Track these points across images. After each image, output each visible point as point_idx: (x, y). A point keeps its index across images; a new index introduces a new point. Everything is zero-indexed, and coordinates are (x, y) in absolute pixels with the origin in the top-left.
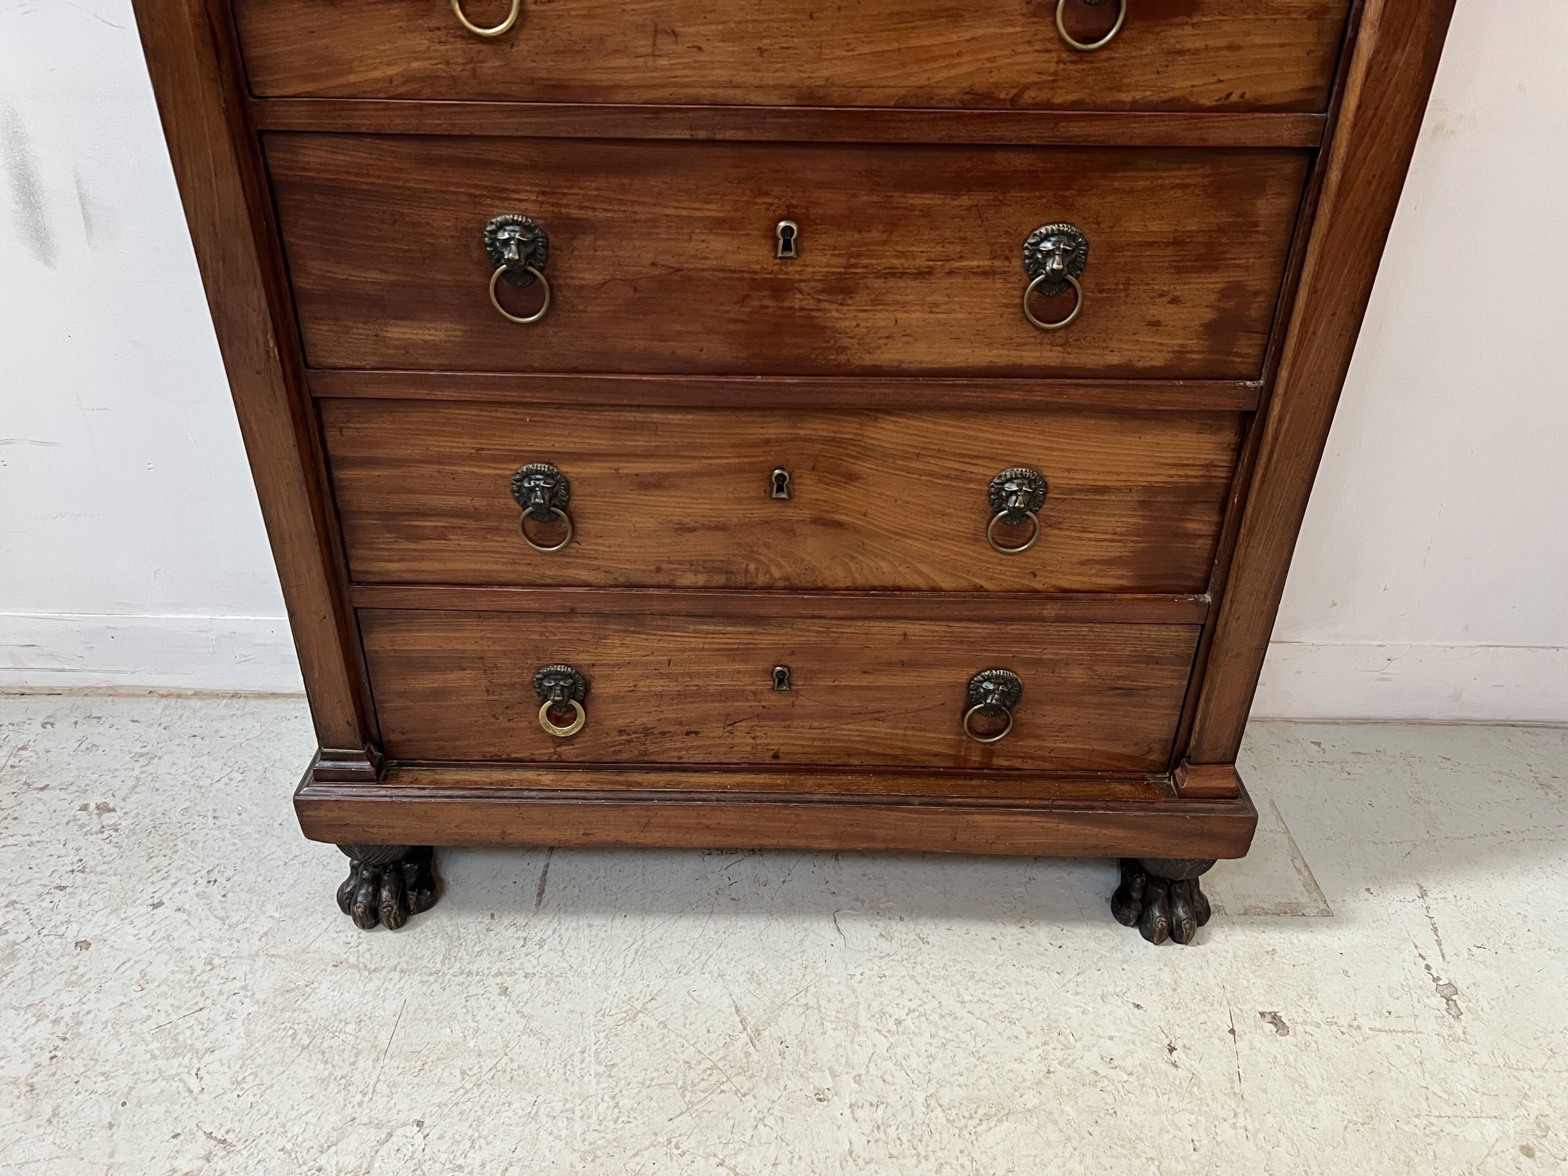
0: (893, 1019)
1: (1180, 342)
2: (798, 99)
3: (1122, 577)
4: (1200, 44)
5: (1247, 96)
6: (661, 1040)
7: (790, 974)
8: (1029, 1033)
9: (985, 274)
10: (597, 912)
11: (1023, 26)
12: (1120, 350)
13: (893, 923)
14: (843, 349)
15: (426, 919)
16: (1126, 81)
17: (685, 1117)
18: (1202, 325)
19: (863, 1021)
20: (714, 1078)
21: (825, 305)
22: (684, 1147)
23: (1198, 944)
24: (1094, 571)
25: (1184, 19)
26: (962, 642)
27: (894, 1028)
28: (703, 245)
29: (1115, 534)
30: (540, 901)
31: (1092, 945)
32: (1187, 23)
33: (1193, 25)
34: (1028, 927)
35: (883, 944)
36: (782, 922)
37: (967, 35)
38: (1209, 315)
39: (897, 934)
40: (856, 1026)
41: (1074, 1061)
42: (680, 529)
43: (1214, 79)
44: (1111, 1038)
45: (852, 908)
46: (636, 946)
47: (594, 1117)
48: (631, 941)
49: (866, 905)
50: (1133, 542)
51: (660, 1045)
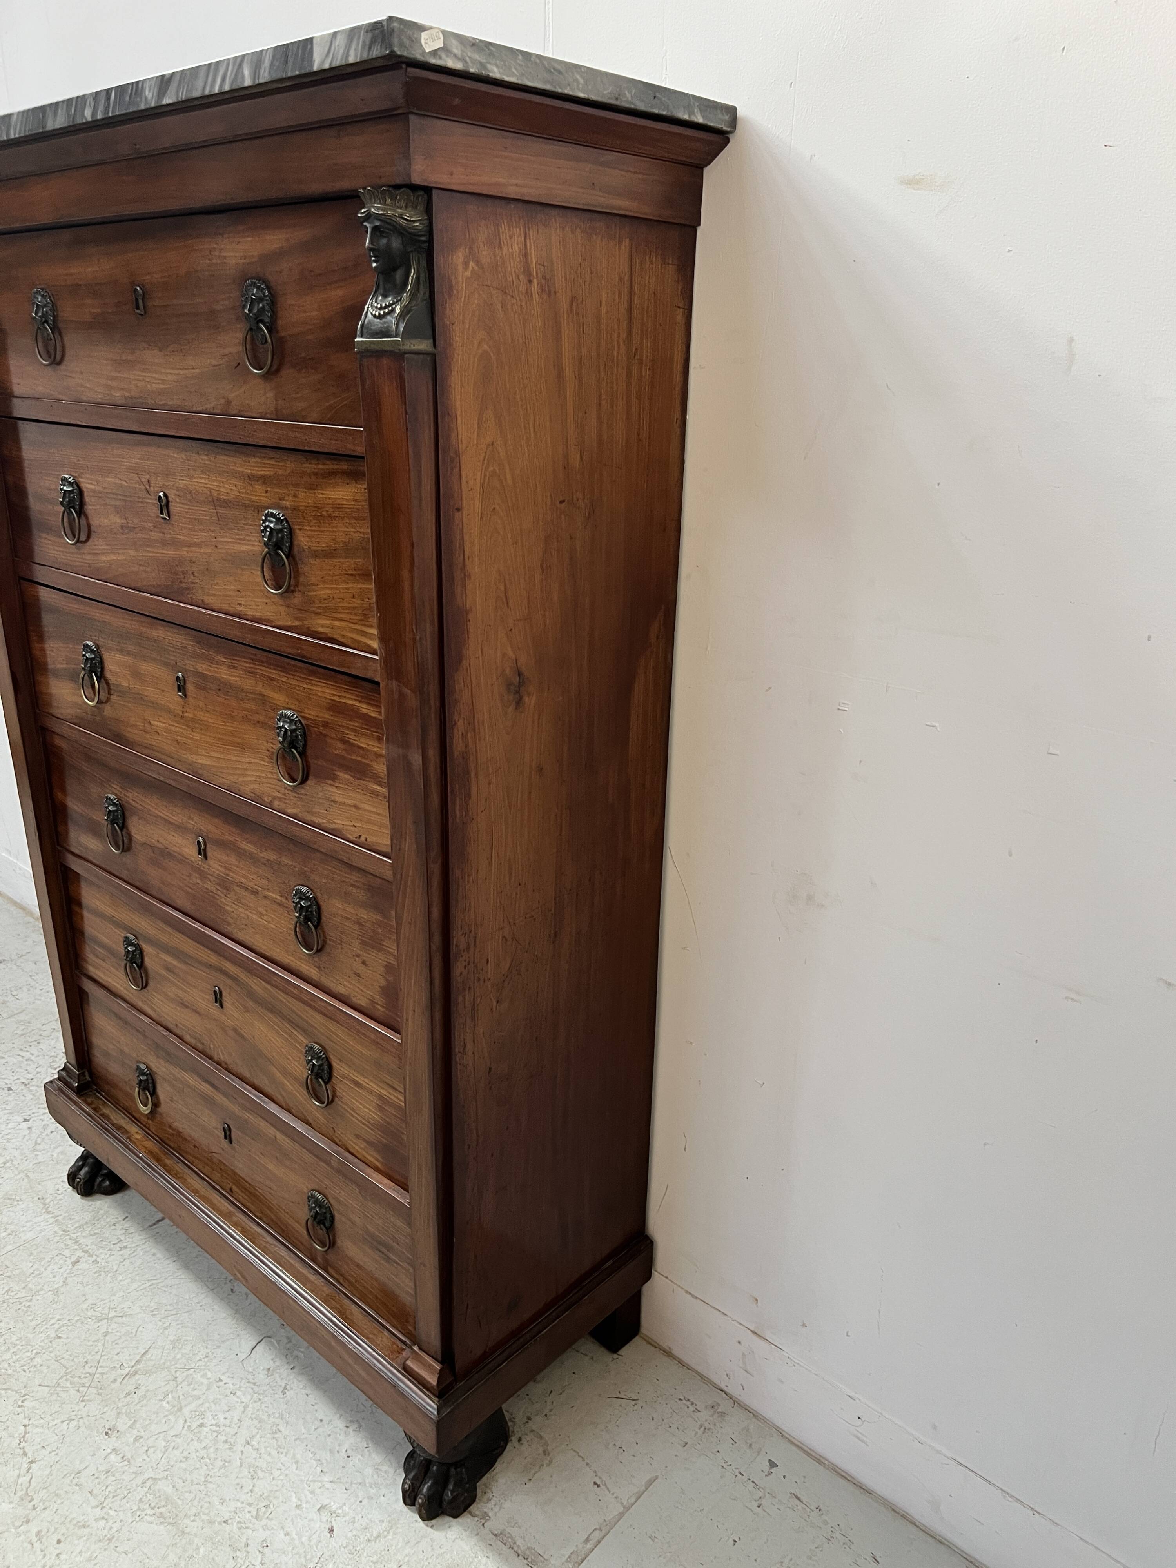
0: (202, 1421)
1: (371, 994)
2: (193, 772)
3: (377, 1160)
4: (341, 800)
5: (368, 840)
6: (94, 1341)
7: (194, 1354)
8: (251, 1491)
9: (280, 904)
10: (167, 1250)
11: (268, 762)
12: (345, 986)
13: (286, 1366)
14: (229, 924)
15: (101, 1200)
16: (314, 810)
17: (47, 1389)
18: (380, 987)
19: (186, 1411)
20: (84, 1381)
21: (219, 893)
22: (25, 1404)
23: (432, 1527)
24: (363, 1146)
25: (332, 783)
26: (301, 1160)
27: (194, 1426)
28: (173, 838)
29: (369, 1122)
30: (154, 1224)
31: (369, 1471)
32: (333, 785)
33: (336, 787)
34: (350, 1430)
35: (261, 1376)
36: (234, 1321)
37: (248, 760)
38: (383, 982)
39: (277, 1375)
40: (180, 1409)
41: (247, 1528)
42: (182, 1004)
43: (352, 824)
44: (287, 1534)
45: (278, 1342)
46: (154, 1282)
47: (18, 1356)
48: (159, 1276)
49: (288, 1346)
50: (381, 1136)
51: (91, 1343)
